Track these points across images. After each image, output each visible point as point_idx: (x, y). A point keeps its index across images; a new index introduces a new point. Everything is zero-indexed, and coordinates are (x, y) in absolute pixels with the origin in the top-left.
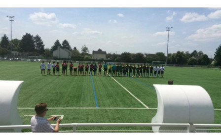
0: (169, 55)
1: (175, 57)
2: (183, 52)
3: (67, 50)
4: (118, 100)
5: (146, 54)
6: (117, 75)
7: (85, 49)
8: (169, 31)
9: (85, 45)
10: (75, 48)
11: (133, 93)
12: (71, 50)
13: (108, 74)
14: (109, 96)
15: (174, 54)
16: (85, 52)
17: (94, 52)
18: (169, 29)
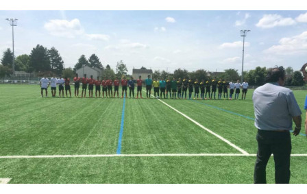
0: (244, 73)
1: (252, 75)
2: (265, 68)
3: (96, 68)
4: (171, 135)
5: (210, 73)
6: (169, 97)
7: (122, 67)
8: (244, 36)
9: (121, 61)
10: (108, 66)
11: (200, 123)
12: (102, 69)
13: (152, 95)
14: (152, 128)
15: (251, 71)
16: (122, 71)
17: (135, 71)
18: (244, 34)
